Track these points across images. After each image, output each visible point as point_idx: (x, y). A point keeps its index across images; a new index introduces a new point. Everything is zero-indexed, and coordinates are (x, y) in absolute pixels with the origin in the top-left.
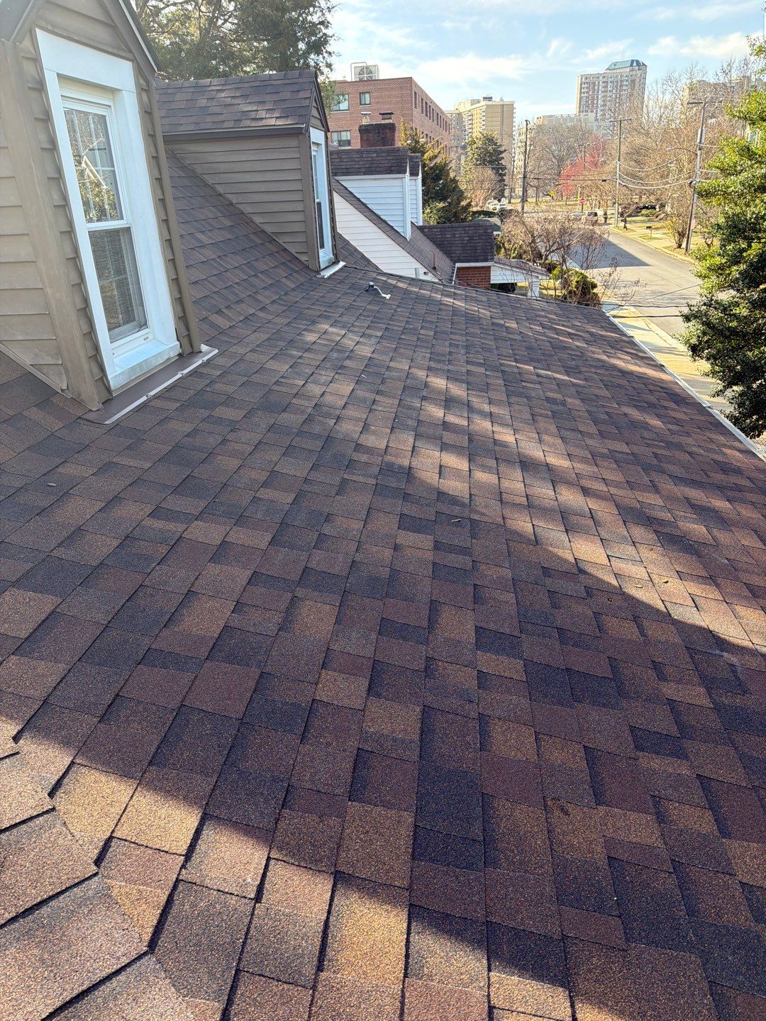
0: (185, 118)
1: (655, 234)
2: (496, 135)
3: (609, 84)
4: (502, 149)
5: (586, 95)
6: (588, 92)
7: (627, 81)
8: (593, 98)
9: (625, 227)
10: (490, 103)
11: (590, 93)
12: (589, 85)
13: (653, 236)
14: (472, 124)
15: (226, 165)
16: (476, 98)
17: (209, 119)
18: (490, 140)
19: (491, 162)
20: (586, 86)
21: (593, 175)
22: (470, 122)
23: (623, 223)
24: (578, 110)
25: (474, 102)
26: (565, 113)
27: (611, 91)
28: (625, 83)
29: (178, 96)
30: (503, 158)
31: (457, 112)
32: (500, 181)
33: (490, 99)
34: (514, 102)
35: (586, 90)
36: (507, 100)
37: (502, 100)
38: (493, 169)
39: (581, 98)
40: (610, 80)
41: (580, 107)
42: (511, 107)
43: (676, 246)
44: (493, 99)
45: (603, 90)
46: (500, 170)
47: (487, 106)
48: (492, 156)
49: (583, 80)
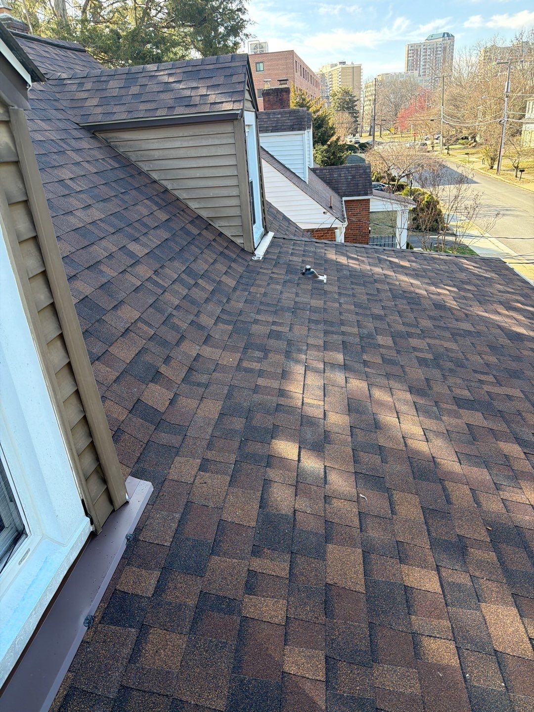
0: (118, 107)
1: (472, 158)
2: (350, 89)
3: (428, 50)
4: (355, 99)
5: (411, 58)
6: (413, 57)
7: (440, 47)
8: (417, 61)
9: (448, 153)
10: (344, 66)
11: (415, 57)
12: (414, 52)
13: (470, 160)
14: (332, 81)
15: (161, 152)
16: (334, 63)
17: (142, 107)
18: (347, 93)
19: (348, 108)
20: (412, 52)
21: (422, 116)
22: (331, 80)
23: (447, 150)
24: (406, 68)
25: (333, 66)
26: (398, 71)
27: (429, 55)
28: (439, 49)
29: (112, 84)
30: (356, 105)
31: (321, 73)
32: (355, 122)
33: (344, 63)
34: (361, 64)
35: (411, 55)
36: (356, 63)
37: (352, 63)
38: (349, 113)
39: (408, 60)
40: (428, 47)
41: (408, 67)
42: (359, 68)
43: (489, 167)
44: (346, 63)
45: (424, 54)
46: (354, 113)
47: (342, 68)
48: (349, 105)
49: (410, 48)
